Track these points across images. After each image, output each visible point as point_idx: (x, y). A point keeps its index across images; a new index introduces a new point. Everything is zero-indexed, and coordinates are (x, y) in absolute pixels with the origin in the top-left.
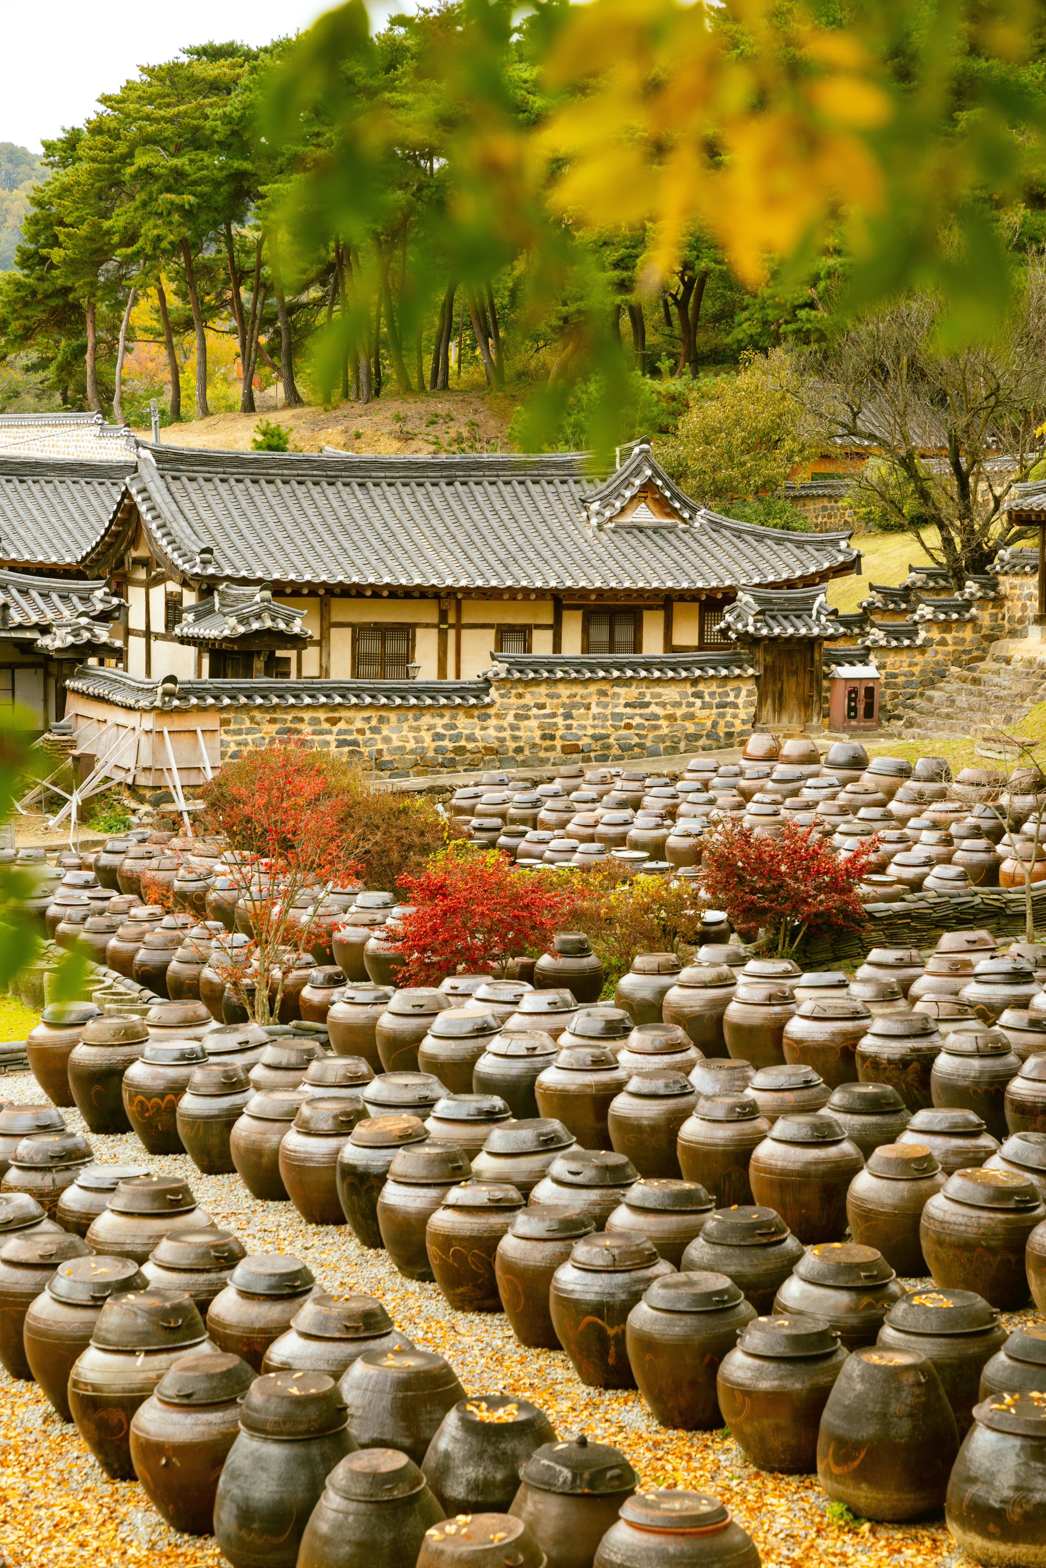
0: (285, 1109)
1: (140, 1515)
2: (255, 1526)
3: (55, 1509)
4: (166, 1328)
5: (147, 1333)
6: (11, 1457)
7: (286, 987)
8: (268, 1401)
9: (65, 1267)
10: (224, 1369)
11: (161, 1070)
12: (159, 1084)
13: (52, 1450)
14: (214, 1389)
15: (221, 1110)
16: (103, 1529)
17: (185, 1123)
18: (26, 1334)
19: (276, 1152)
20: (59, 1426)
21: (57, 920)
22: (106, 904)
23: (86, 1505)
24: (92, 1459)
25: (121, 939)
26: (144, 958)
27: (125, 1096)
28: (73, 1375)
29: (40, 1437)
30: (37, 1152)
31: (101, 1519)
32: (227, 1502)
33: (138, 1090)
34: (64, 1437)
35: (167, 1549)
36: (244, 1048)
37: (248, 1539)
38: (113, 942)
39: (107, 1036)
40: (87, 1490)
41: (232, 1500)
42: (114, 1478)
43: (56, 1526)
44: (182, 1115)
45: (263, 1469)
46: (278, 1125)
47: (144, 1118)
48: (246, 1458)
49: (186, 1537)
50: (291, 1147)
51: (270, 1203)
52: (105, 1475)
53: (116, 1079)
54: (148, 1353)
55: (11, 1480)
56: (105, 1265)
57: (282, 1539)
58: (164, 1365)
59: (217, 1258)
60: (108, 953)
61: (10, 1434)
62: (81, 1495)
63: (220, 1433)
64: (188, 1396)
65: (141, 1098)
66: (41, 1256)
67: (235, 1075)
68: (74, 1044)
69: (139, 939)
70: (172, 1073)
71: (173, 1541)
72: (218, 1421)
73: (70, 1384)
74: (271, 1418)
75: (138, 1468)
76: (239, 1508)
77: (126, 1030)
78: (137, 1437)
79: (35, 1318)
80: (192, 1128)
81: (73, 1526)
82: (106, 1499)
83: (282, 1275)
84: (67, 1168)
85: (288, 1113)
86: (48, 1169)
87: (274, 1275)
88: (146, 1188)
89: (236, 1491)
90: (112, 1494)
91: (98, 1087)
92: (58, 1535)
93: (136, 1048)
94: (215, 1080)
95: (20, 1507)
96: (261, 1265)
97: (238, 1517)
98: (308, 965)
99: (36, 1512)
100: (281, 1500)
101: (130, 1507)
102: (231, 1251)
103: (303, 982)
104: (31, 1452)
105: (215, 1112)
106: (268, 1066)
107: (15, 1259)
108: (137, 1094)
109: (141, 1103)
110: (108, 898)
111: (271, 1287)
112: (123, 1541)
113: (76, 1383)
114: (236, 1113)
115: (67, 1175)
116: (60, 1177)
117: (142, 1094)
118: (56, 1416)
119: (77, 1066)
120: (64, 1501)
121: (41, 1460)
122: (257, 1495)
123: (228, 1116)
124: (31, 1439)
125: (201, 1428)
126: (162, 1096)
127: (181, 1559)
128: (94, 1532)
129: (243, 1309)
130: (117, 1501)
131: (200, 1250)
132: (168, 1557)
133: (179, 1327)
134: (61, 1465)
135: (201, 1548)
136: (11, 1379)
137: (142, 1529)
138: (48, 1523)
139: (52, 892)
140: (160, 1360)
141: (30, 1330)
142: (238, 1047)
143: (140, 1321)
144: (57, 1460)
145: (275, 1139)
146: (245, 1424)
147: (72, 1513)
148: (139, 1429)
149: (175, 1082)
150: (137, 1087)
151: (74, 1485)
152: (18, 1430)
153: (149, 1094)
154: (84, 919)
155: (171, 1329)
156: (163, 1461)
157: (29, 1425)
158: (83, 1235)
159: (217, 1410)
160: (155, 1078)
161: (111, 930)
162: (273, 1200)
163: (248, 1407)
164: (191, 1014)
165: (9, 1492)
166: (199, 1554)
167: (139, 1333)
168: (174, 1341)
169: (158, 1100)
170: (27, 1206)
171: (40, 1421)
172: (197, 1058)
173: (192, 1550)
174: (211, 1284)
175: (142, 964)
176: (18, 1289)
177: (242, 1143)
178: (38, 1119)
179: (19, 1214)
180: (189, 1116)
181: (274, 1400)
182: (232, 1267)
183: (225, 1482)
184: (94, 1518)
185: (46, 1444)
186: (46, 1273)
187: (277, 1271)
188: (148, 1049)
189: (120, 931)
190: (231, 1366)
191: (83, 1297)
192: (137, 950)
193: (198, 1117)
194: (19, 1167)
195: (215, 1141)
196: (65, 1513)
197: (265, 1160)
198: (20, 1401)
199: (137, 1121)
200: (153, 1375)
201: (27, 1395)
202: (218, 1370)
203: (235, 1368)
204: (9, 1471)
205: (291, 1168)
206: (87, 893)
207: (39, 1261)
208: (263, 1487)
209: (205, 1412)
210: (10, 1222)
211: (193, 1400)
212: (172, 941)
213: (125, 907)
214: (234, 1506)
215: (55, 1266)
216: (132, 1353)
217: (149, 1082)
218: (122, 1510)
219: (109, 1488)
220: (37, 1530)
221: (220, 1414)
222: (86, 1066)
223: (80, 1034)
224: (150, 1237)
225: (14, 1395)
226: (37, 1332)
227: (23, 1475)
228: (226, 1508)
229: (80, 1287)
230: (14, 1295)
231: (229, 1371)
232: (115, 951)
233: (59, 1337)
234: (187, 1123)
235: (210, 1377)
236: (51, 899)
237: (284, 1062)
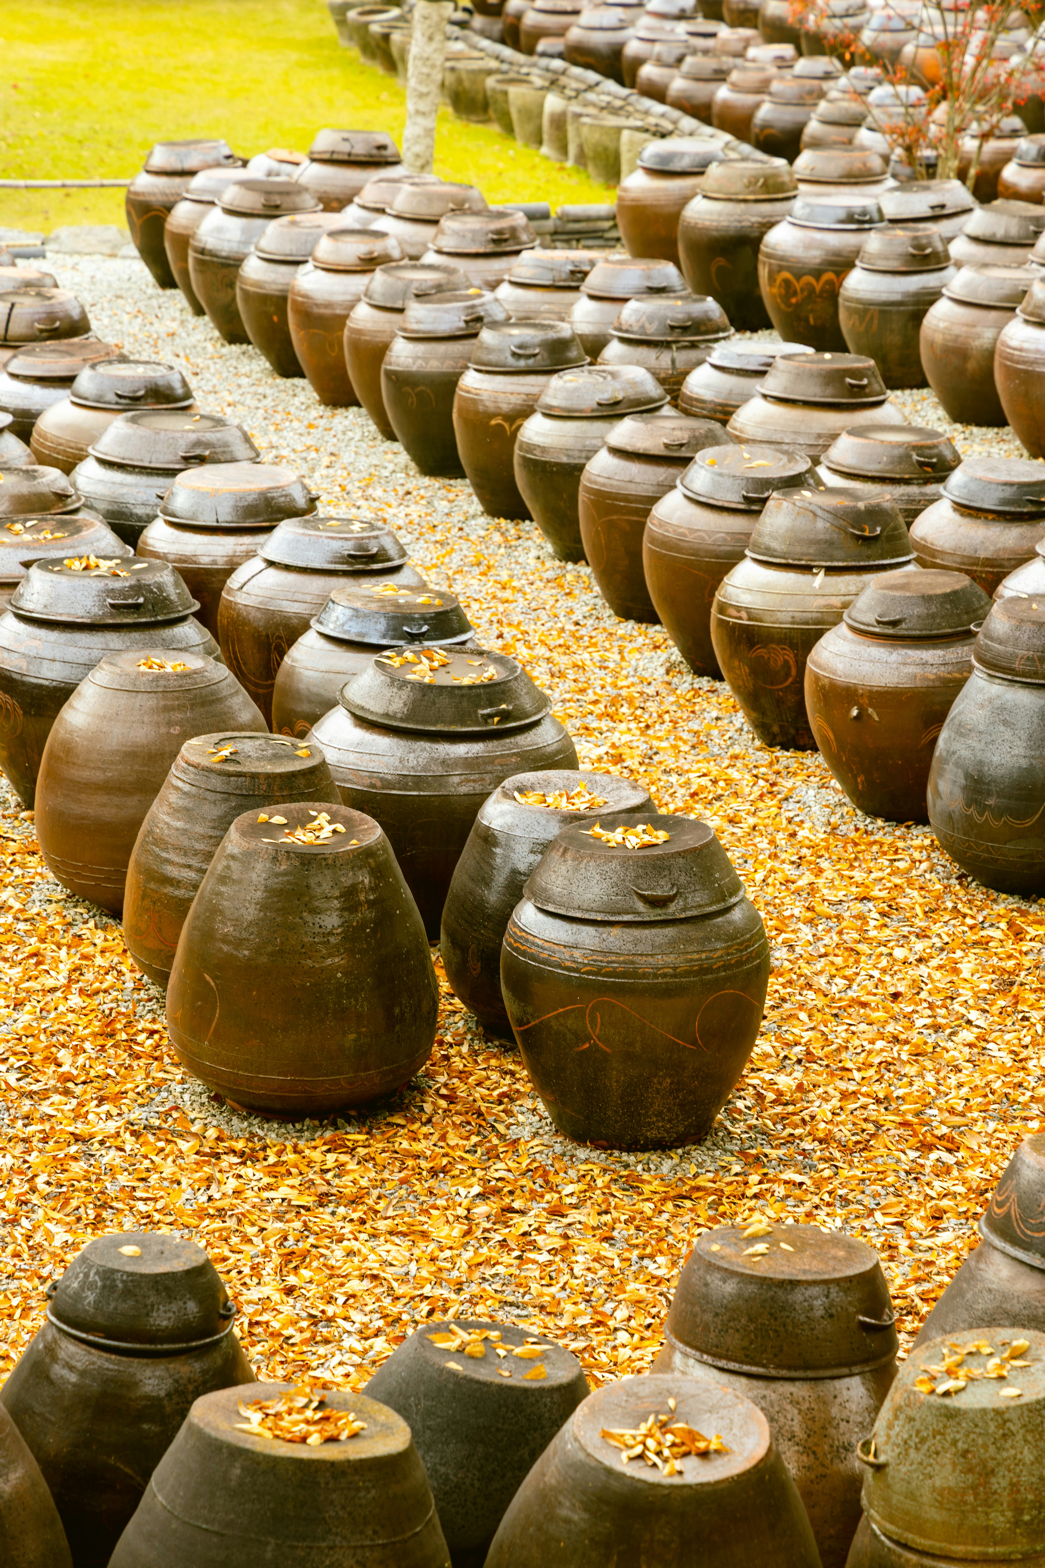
0: (1006, 291)
1: (812, 792)
2: (991, 802)
3: (692, 775)
4: (858, 537)
5: (830, 543)
6: (624, 710)
7: (981, 163)
8: (1018, 628)
9: (704, 457)
10: (948, 590)
11: (818, 235)
12: (814, 256)
13: (680, 706)
14: (933, 616)
15: (907, 294)
16: (761, 805)
17: (851, 311)
18: (646, 545)
19: (990, 354)
20: (689, 678)
21: (639, 62)
22: (710, 43)
23: (734, 774)
24: (740, 719)
25: (736, 88)
26: (769, 117)
27: (763, 273)
28: (719, 596)
29: (664, 692)
30: (651, 319)
31: (757, 792)
32: (950, 767)
33: (783, 263)
34: (697, 692)
35: (853, 835)
36: (939, 214)
37: (979, 820)
38: (723, 93)
39: (738, 187)
40: (735, 757)
41: (957, 764)
42: (771, 746)
43: (693, 795)
44: (848, 300)
45: (1005, 723)
46: (993, 314)
47: (789, 305)
48: (982, 706)
49: (880, 822)
50: (1014, 343)
51: (975, 430)
52: (758, 743)
53: (748, 250)
54: (830, 570)
55: (626, 738)
56: (764, 457)
57: (1029, 823)
58: (853, 589)
59: (921, 464)
60: (715, 109)
61: (620, 683)
62: (726, 762)
63: (939, 678)
64: (894, 623)
65: (786, 275)
66: (667, 446)
67: (929, 245)
68: (685, 200)
69: (762, 88)
70: (835, 241)
71: (861, 826)
72: (937, 661)
73: (714, 610)
74: (1021, 652)
75: (815, 721)
76: (968, 776)
77: (766, 178)
78: (817, 678)
79: (662, 524)
80: (862, 319)
81: (718, 798)
82: (763, 770)
83: (1022, 485)
84: (693, 345)
85: (1009, 299)
86: (666, 345)
87: (1011, 484)
88: (815, 367)
89: (965, 753)
90: (771, 764)
91: (721, 261)
92: (699, 806)
93: (779, 207)
94: (901, 250)
95: (642, 769)
96: (992, 470)
97: (965, 788)
98: (1014, 134)
99: (664, 777)
100: (1030, 769)
101: (798, 781)
102: (940, 456)
103: (1006, 158)
104: (652, 706)
105: (897, 297)
106: (976, 240)
107: (629, 448)
108: (781, 269)
109: (787, 283)
110: (713, 35)
111: (1005, 502)
112: (790, 821)
113: (723, 608)
114: (930, 298)
115: (693, 355)
116: (683, 357)
117: (789, 269)
118: (684, 667)
119: (692, 228)
120: (704, 767)
121: (667, 717)
122: (996, 759)
123: (916, 303)
124: (650, 691)
125: (911, 669)
126: (817, 273)
127: (875, 848)
128: (747, 806)
129: (962, 530)
130: (778, 773)
131: (897, 452)
132: (856, 844)
133: (876, 538)
134: (695, 726)
135: (903, 838)
136: (616, 619)
137: (816, 809)
138: (682, 791)
139: (632, 23)
140: (846, 583)
141: (653, 541)
142: (929, 213)
143: (820, 525)
144: (688, 720)
145: (988, 334)
146: (981, 660)
147: (715, 782)
148: (819, 666)
149: (837, 254)
150: (782, 258)
151: (716, 750)
152: (631, 680)
153: (799, 270)
154: (680, 60)
155: (865, 539)
156: (855, 712)
157: (646, 674)
158: (724, 423)
159: (935, 647)
160: (808, 246)
161: (720, 76)
162: (979, 424)
163: (988, 636)
164: (858, 165)
165: (625, 751)
166: (901, 844)
167: (818, 542)
168: (869, 558)
169: (810, 279)
170: (642, 383)
171: (662, 670)
172: (871, 221)
173: (890, 839)
174: (911, 501)
175: (765, 126)
176: (632, 490)
177: (939, 338)
178: (649, 277)
179: (631, 393)
180: (859, 301)
181: (1028, 627)
182: (942, 480)
183: (948, 740)
184: (747, 790)
185: (672, 699)
186: (672, 471)
187: (1016, 480)
188: (797, 205)
189: (734, 76)
190: (957, 587)
191: (732, 497)
192: (757, 106)
193: (871, 303)
194: (623, 340)
195: (894, 339)
196: (705, 781)
197: (971, 365)
198: (630, 646)
199: (778, 310)
200: (836, 601)
201: (641, 640)
202: (939, 591)
203: (963, 590)
204: (623, 727)
205: (1012, 373)
206: (682, 28)
207: (662, 452)
208: (1006, 748)
209: (917, 647)
210: (617, 403)
211: (900, 631)
212: (810, 93)
213: (739, 46)
214: (960, 773)
215: (685, 462)
216: (807, 569)
217: (799, 253)
218: (786, 784)
219: (765, 757)
220: (667, 798)
221: (940, 652)
222: (707, 229)
223: (694, 187)
224: (819, 436)
225: (622, 638)
226: (665, 543)
227: (642, 733)
228: (949, 776)
229: (728, 482)
230: (627, 498)
231: (955, 593)
232: (726, 106)
233: (696, 552)
234: (855, 311)
235: (928, 599)
236: (629, 32)
237: (1000, 234)
